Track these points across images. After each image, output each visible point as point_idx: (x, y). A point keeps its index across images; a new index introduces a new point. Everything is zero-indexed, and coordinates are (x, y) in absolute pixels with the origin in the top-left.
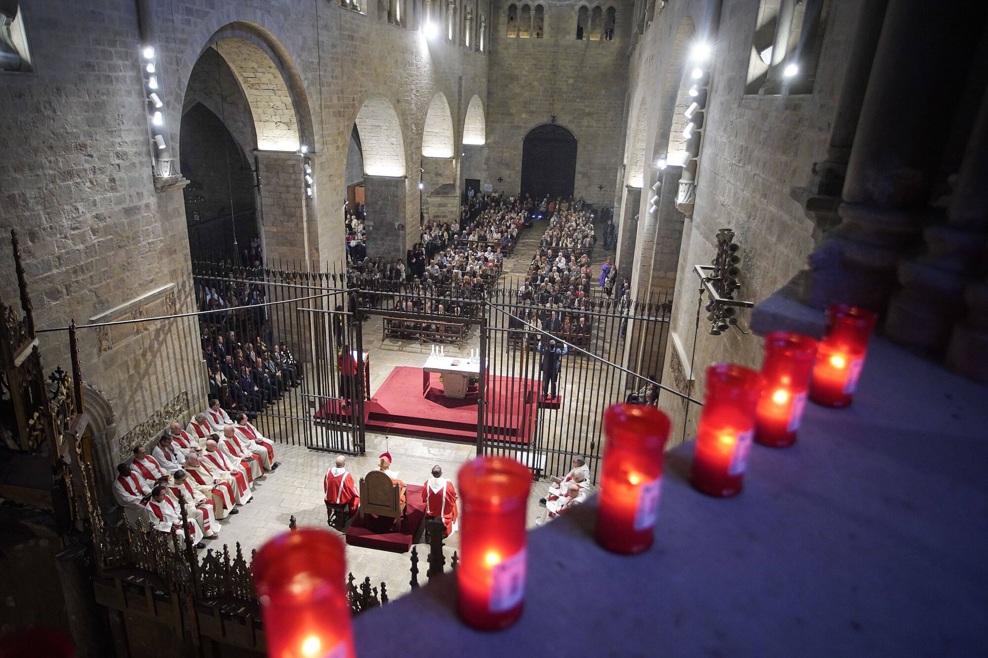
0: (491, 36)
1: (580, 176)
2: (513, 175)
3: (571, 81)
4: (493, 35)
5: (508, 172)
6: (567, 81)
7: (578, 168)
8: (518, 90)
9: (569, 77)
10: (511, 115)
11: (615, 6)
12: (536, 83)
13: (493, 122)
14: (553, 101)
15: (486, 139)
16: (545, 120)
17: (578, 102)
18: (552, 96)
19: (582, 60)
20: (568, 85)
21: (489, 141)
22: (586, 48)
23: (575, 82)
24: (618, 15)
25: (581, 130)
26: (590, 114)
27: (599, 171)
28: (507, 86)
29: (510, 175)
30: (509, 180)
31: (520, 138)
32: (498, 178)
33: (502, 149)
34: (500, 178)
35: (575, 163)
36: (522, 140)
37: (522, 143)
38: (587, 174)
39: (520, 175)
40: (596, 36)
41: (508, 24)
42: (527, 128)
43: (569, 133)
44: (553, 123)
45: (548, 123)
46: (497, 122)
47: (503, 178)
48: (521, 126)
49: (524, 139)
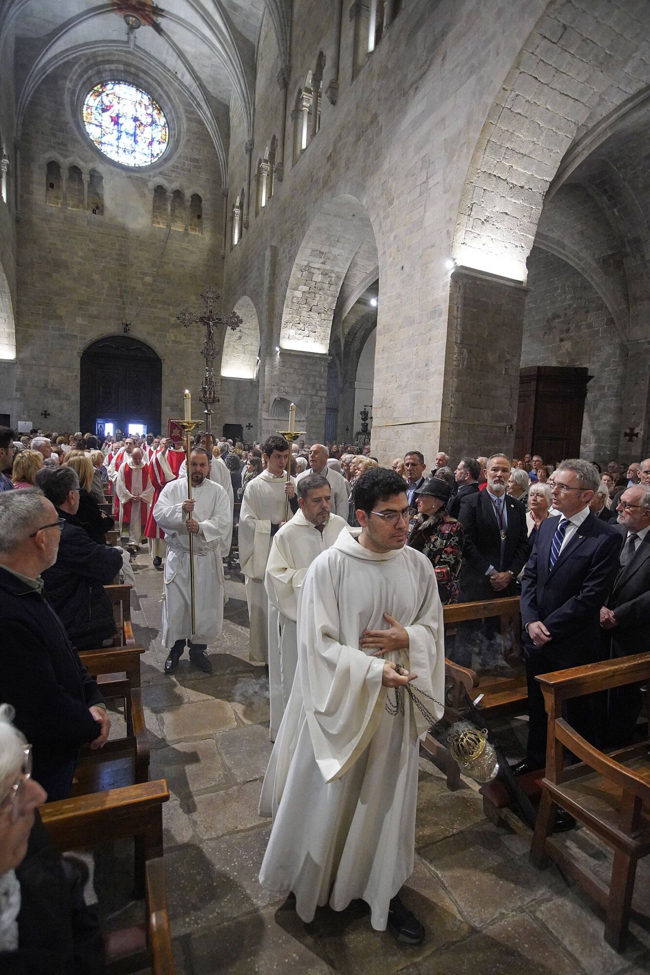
1: (168, 408)
2: (65, 408)
3: (148, 279)
4: (22, 196)
5: (57, 403)
6: (142, 279)
7: (165, 397)
8: (68, 283)
9: (146, 274)
10: (59, 317)
11: (201, 193)
12: (96, 277)
13: (28, 326)
14: (123, 303)
15: (18, 351)
16: (112, 328)
17: (160, 309)
18: (122, 297)
19: (162, 253)
20: (143, 284)
21: (21, 356)
22: (167, 239)
23: (155, 281)
24: (206, 205)
25: (166, 346)
28: (49, 275)
29: (61, 407)
30: (59, 414)
31: (75, 354)
32: (41, 411)
33: (44, 369)
34: (45, 412)
35: (160, 392)
36: (78, 356)
37: (79, 360)
38: (178, 406)
39: (77, 407)
40: (178, 227)
41: (47, 190)
42: (85, 339)
43: (149, 348)
44: (126, 335)
45: (117, 334)
46: (36, 327)
47: (49, 411)
48: (77, 336)
49: (82, 355)
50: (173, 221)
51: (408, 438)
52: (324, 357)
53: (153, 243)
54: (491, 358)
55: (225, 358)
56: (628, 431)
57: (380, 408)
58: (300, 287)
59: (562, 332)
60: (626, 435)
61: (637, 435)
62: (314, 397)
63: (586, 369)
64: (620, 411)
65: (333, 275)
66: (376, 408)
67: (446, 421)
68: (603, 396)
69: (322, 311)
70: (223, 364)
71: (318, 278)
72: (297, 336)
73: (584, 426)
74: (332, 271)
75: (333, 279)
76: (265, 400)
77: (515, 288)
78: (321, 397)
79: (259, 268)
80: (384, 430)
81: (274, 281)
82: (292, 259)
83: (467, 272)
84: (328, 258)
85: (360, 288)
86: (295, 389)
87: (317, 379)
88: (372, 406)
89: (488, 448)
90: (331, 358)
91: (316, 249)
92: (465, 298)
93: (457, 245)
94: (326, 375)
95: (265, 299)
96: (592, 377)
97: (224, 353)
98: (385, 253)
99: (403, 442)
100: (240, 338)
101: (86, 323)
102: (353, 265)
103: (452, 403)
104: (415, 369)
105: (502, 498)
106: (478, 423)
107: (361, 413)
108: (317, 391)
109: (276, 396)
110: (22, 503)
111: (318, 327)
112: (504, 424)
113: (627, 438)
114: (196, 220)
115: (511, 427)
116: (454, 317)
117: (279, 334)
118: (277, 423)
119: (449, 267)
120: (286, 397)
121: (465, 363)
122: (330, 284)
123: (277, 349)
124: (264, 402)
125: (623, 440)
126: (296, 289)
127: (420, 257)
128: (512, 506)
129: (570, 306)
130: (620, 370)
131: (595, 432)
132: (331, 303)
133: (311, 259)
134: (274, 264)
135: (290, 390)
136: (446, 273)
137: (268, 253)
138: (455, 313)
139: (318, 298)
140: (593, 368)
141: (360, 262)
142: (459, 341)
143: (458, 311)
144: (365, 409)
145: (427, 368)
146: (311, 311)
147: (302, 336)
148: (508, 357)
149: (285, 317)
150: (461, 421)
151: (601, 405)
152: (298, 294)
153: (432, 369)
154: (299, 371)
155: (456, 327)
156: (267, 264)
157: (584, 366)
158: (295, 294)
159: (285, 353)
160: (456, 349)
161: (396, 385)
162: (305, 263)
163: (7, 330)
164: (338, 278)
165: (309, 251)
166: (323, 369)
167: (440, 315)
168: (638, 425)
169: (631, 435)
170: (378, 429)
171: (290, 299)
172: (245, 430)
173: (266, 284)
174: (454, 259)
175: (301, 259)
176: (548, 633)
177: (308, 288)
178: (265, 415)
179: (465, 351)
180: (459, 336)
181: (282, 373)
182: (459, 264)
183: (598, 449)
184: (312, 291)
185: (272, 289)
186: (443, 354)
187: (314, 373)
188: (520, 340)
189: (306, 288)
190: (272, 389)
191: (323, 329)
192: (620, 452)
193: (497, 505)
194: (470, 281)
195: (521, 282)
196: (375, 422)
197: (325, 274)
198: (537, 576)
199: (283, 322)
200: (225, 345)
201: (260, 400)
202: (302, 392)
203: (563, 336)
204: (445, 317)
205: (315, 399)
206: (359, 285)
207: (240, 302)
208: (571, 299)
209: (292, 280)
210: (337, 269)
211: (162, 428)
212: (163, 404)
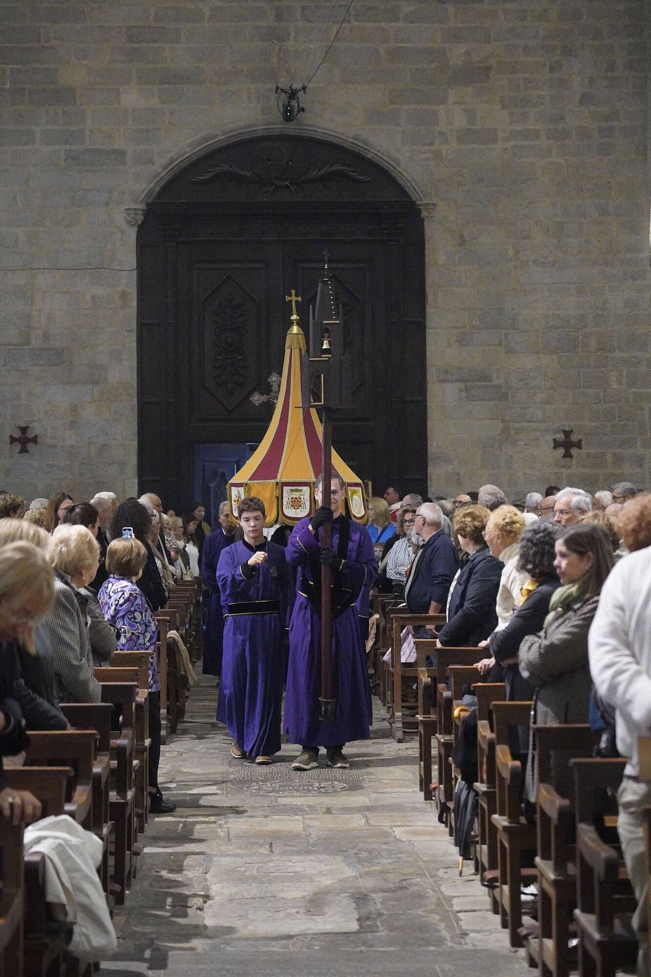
2: (88, 412)
5: (61, 398)
16: (243, 113)
17: (409, 18)
27: (551, 361)
29: (73, 410)
30: (70, 439)
32: (10, 431)
33: (20, 279)
34: (24, 430)
35: (420, 327)
36: (130, 224)
37: (131, 235)
39: (129, 406)
42: (151, 162)
44: (291, 129)
45: (260, 129)
47: (36, 429)
48: (123, 153)
49: (141, 218)
101: (154, 102)
211: (430, 469)
212: (432, 374)
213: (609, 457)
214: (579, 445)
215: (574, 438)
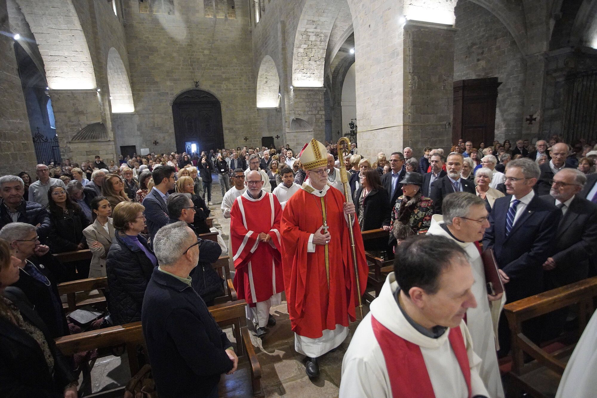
0: (124, 12)
1: (227, 131)
2: (166, 138)
3: (207, 52)
4: (125, 10)
5: (161, 135)
6: (203, 52)
7: (225, 125)
8: (159, 61)
9: (204, 49)
10: (157, 83)
12: (175, 55)
13: (139, 90)
14: (193, 69)
15: (135, 107)
16: (188, 86)
17: (215, 70)
18: (192, 65)
19: (213, 34)
20: (204, 55)
21: (138, 109)
22: (215, 25)
23: (210, 52)
25: (222, 93)
26: (227, 79)
27: (243, 126)
28: (148, 57)
29: (164, 137)
30: (164, 142)
31: (169, 104)
32: (153, 141)
33: (152, 115)
34: (155, 141)
35: (221, 121)
36: (170, 105)
37: (171, 107)
38: (233, 129)
39: (173, 136)
40: (221, 16)
41: (140, 3)
42: (173, 94)
43: (212, 96)
44: (197, 89)
45: (192, 89)
46: (144, 91)
47: (158, 141)
48: (168, 93)
49: (172, 104)
50: (217, 12)
51: (382, 138)
52: (321, 89)
53: (206, 29)
54: (434, 80)
55: (258, 96)
56: (528, 117)
57: (361, 120)
58: (302, 45)
59: (478, 54)
60: (527, 120)
61: (535, 119)
62: (317, 116)
63: (496, 79)
64: (522, 104)
65: (322, 35)
66: (359, 120)
67: (406, 125)
68: (510, 95)
69: (317, 60)
70: (257, 100)
71: (313, 38)
72: (303, 77)
73: (496, 117)
74: (322, 33)
75: (323, 38)
76: (287, 120)
77: (447, 30)
78: (321, 115)
79: (274, 37)
80: (366, 133)
81: (285, 43)
82: (295, 28)
83: (414, 24)
84: (318, 25)
85: (341, 41)
86: (304, 111)
87: (318, 104)
88: (356, 119)
89: (435, 139)
90: (325, 89)
91: (310, 19)
92: (414, 42)
93: (406, 6)
94: (323, 100)
95: (280, 56)
96: (501, 83)
97: (258, 93)
98: (356, 17)
99: (379, 140)
100: (266, 82)
101: (173, 84)
102: (335, 27)
103: (409, 112)
104: (383, 92)
105: (459, 181)
106: (427, 124)
107: (350, 124)
108: (318, 111)
109: (293, 117)
110: (176, 234)
111: (316, 70)
112: (445, 123)
113: (528, 122)
114: (231, 9)
115: (449, 124)
116: (407, 55)
117: (291, 78)
118: (295, 134)
119: (402, 22)
120: (299, 117)
121: (417, 85)
122: (321, 41)
123: (291, 87)
124: (286, 122)
125: (525, 124)
126: (299, 47)
127: (381, 17)
128: (466, 185)
129: (483, 36)
130: (521, 76)
131: (504, 120)
132: (323, 54)
133: (308, 26)
134: (284, 32)
135: (302, 113)
136: (400, 26)
137: (279, 26)
138: (408, 53)
139: (314, 52)
140: (501, 76)
141: (339, 24)
142: (411, 72)
143: (409, 51)
144: (352, 121)
145: (391, 91)
146: (310, 60)
147: (306, 77)
148: (445, 78)
149: (294, 66)
150: (416, 124)
151: (508, 102)
152: (301, 50)
153: (395, 92)
154: (307, 100)
155: (409, 62)
156: (279, 34)
157: (495, 76)
158: (299, 50)
159: (298, 90)
160: (410, 77)
161: (371, 104)
162: (304, 30)
163: (127, 95)
164: (326, 36)
165: (306, 21)
166: (321, 97)
167: (398, 55)
168: (536, 112)
169: (531, 120)
170: (361, 133)
171: (296, 54)
172: (275, 140)
173: (280, 46)
174: (405, 16)
175: (301, 27)
176: (508, 278)
177: (307, 45)
178: (287, 130)
179: (416, 77)
180: (411, 68)
181: (295, 103)
182: (409, 19)
183: (507, 131)
184: (310, 47)
185: (284, 49)
186: (401, 81)
187: (315, 100)
188: (453, 65)
189: (306, 46)
190: (290, 113)
191: (319, 71)
192: (524, 132)
193: (455, 186)
194: (416, 30)
195: (451, 26)
196: (359, 129)
197: (317, 35)
198: (495, 237)
199: (293, 70)
200: (258, 87)
201: (283, 121)
202: (309, 113)
203: (480, 57)
204: (401, 56)
205: (318, 116)
206: (340, 39)
207: (265, 59)
208: (484, 31)
209: (296, 42)
210: (324, 31)
211: (225, 144)
212: (224, 129)
213: (253, 141)
214: (248, 139)
215: (247, 138)
